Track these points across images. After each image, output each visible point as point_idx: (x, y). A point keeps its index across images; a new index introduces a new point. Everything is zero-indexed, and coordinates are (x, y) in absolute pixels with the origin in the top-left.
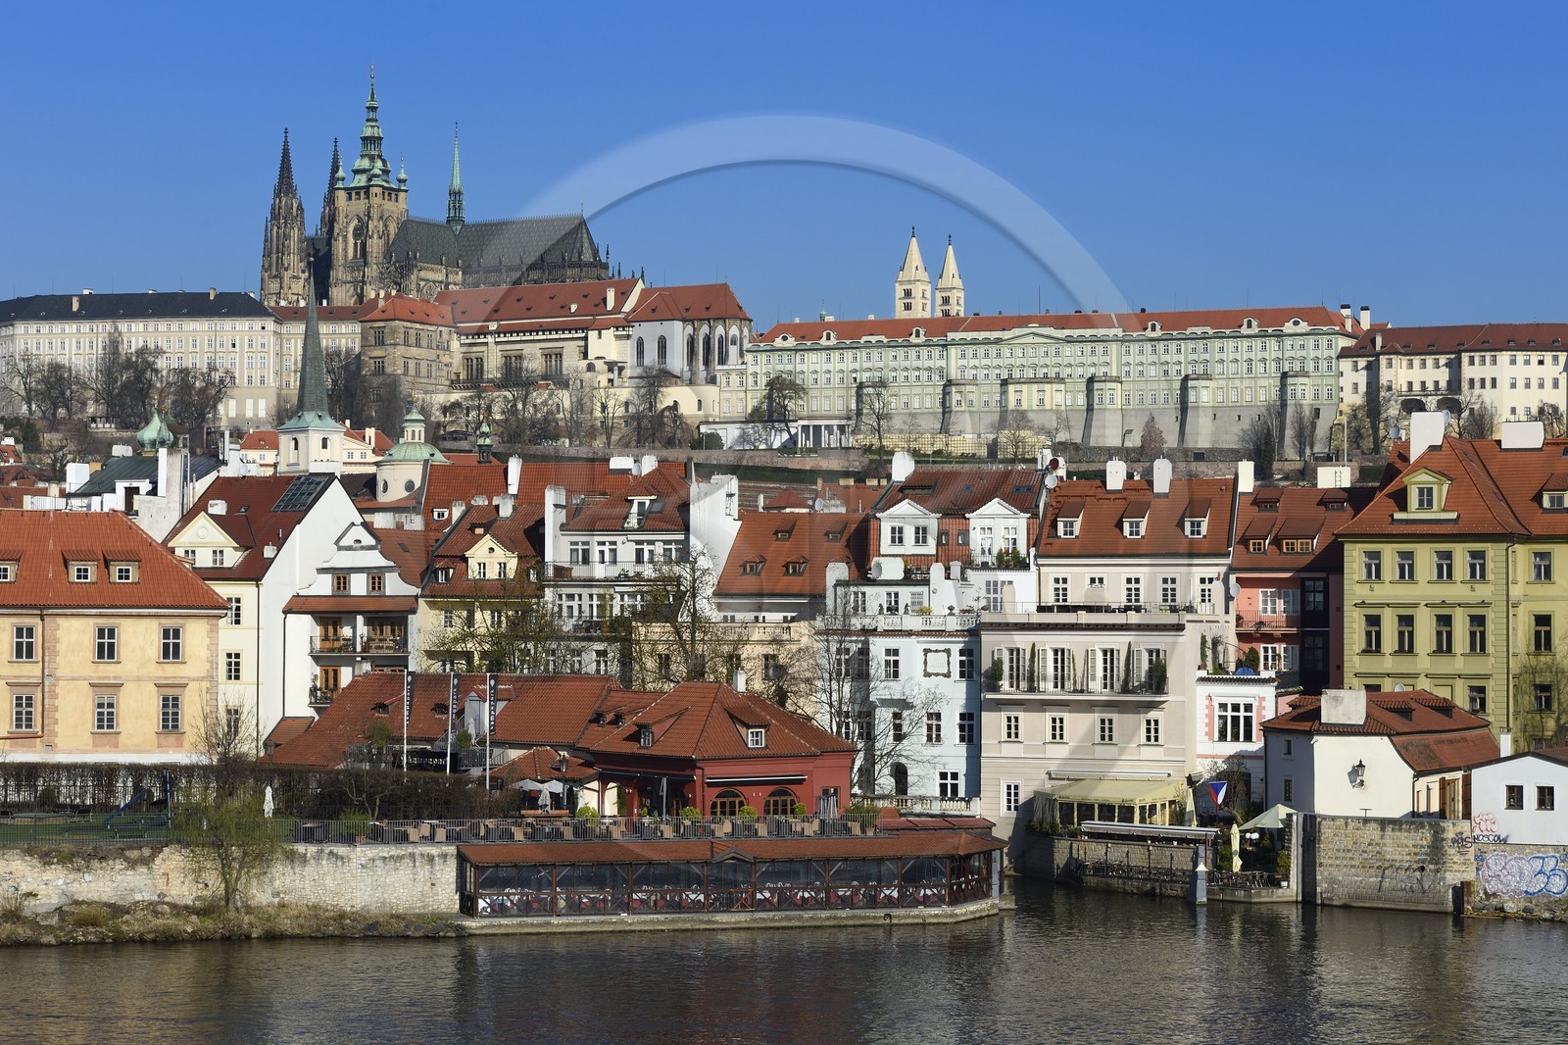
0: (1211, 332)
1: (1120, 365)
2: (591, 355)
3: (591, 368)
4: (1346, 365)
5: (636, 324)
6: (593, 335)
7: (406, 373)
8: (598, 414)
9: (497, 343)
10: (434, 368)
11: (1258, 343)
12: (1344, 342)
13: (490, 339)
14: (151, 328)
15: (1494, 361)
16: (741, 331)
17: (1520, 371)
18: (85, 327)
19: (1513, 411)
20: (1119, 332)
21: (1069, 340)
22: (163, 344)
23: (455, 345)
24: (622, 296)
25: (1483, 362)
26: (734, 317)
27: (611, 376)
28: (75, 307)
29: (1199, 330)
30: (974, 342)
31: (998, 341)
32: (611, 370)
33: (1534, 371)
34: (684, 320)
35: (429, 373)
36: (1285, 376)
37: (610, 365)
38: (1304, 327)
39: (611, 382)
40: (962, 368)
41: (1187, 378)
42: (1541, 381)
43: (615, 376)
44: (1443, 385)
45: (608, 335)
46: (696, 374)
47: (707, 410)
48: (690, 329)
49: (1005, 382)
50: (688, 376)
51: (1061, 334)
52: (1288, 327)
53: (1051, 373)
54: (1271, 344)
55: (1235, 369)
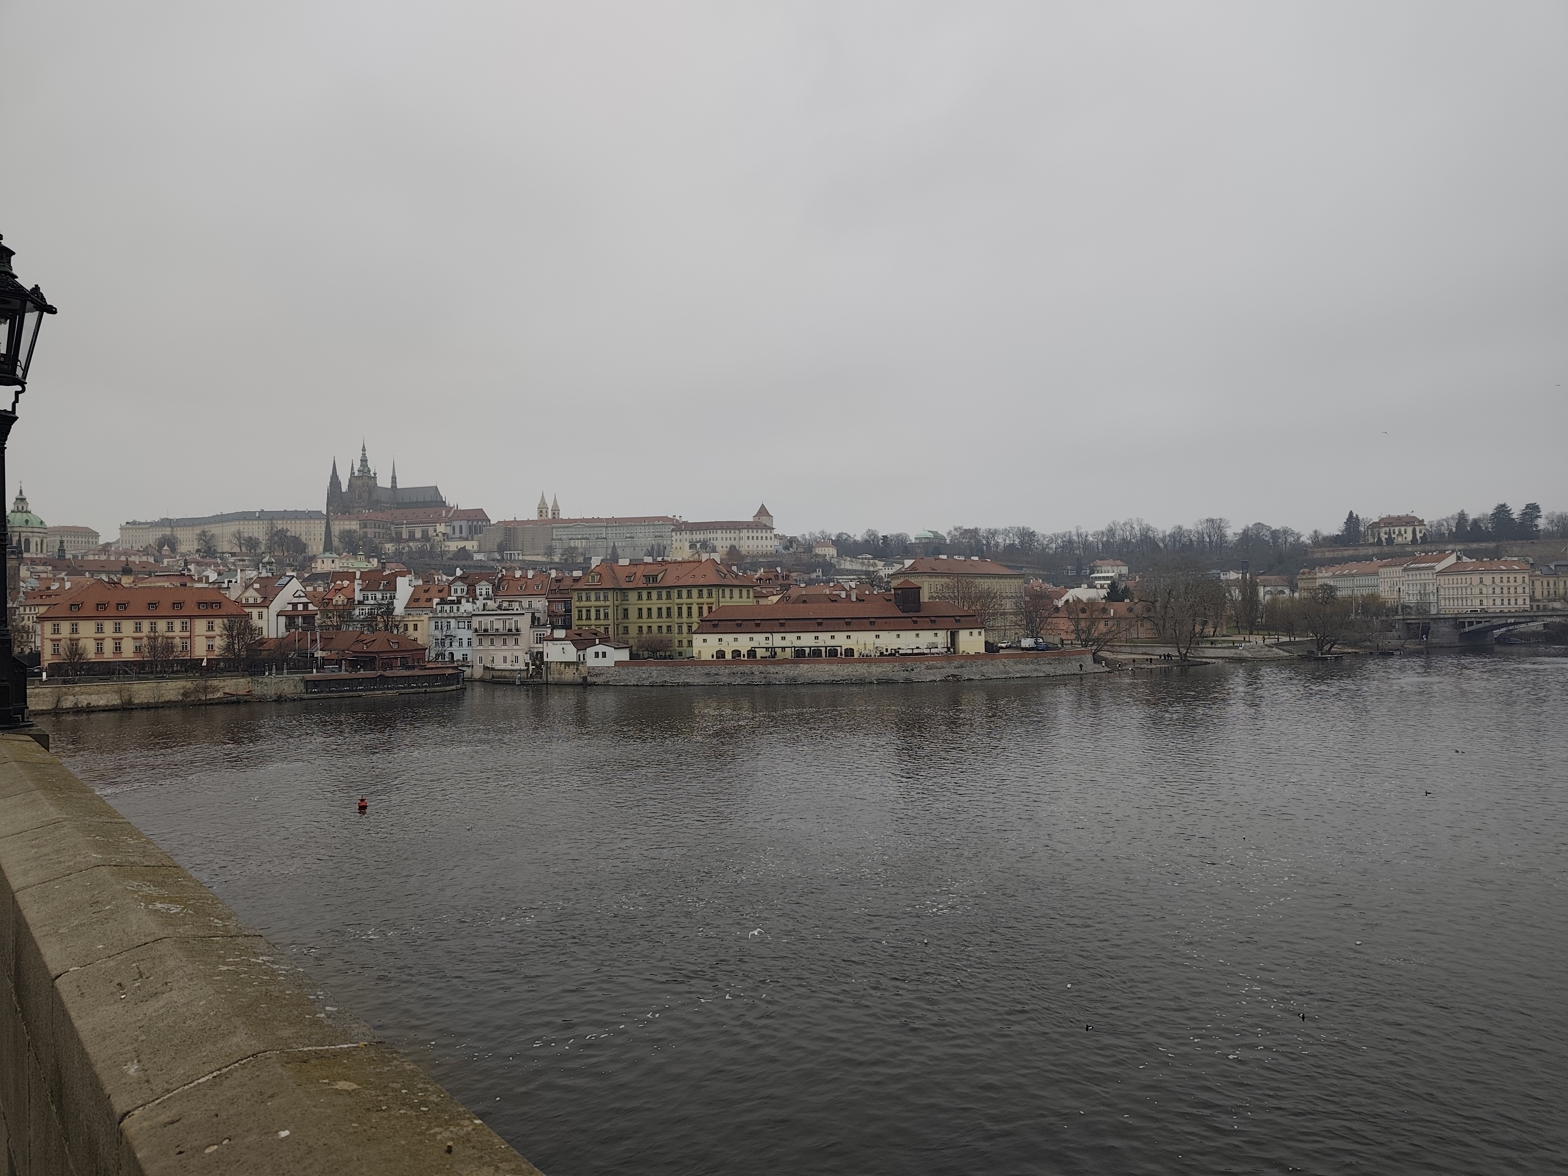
0: (633, 524)
1: (606, 534)
3: (437, 535)
4: (674, 534)
5: (452, 521)
6: (438, 525)
7: (375, 537)
8: (439, 550)
9: (406, 527)
11: (647, 528)
12: (673, 527)
13: (404, 526)
14: (285, 522)
15: (716, 533)
16: (487, 523)
17: (724, 535)
18: (261, 522)
19: (722, 547)
20: (605, 524)
21: (590, 527)
22: (289, 527)
23: (392, 528)
24: (448, 512)
25: (713, 533)
26: (484, 520)
28: (257, 515)
29: (630, 523)
30: (560, 527)
31: (568, 527)
32: (444, 536)
33: (728, 535)
34: (468, 521)
36: (656, 537)
37: (444, 534)
38: (661, 522)
39: (444, 540)
40: (556, 535)
41: (626, 538)
42: (730, 538)
43: (445, 538)
44: (702, 540)
45: (443, 525)
46: (472, 537)
47: (475, 548)
48: (470, 523)
49: (570, 539)
50: (470, 538)
51: (588, 524)
52: (657, 522)
53: (585, 536)
54: (651, 527)
55: (641, 535)
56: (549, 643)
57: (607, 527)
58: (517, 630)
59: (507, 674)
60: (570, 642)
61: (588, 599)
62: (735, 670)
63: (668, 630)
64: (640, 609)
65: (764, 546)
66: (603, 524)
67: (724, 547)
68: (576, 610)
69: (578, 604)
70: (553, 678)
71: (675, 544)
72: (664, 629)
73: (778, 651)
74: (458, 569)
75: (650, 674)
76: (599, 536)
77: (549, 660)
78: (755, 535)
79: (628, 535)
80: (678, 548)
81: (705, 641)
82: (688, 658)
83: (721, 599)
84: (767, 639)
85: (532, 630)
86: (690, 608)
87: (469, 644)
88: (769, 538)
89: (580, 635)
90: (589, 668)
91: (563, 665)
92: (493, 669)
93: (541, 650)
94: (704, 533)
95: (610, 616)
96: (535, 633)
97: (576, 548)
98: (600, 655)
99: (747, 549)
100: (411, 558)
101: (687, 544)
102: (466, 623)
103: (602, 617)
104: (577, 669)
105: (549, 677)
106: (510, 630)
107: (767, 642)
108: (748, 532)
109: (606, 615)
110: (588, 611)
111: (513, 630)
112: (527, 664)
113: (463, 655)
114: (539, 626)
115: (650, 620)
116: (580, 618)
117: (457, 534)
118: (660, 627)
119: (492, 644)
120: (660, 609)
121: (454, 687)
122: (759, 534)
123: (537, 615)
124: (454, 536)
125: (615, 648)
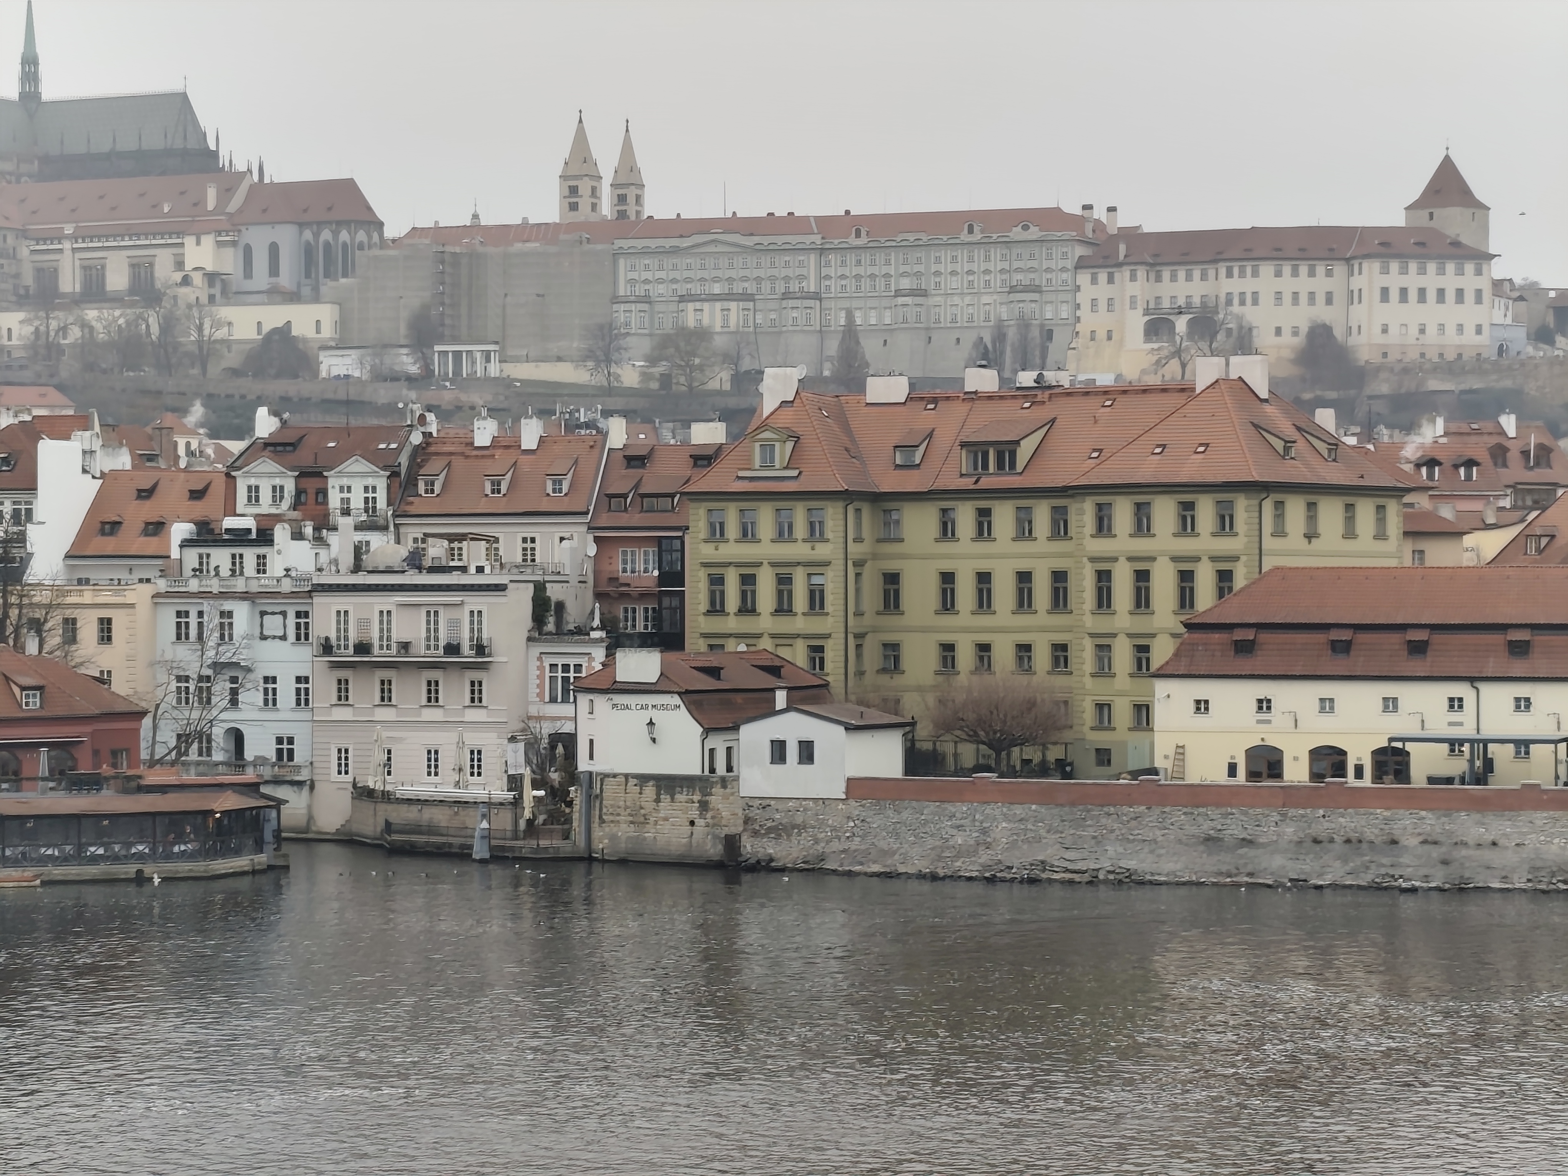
0: (925, 238)
1: (821, 278)
2: (188, 266)
3: (188, 281)
4: (1083, 278)
5: (243, 228)
6: (189, 241)
8: (194, 336)
9: (74, 250)
11: (979, 254)
12: (1080, 251)
13: (67, 245)
15: (1255, 274)
16: (370, 237)
17: (1287, 284)
19: (1278, 331)
20: (817, 239)
21: (757, 250)
23: (24, 252)
24: (226, 192)
25: (1242, 274)
26: (360, 225)
27: (212, 291)
29: (911, 237)
30: (645, 252)
31: (673, 250)
32: (211, 284)
33: (1304, 283)
34: (301, 225)
36: (1013, 290)
37: (211, 277)
38: (1034, 232)
39: (212, 298)
40: (632, 282)
41: (898, 293)
42: (1312, 296)
43: (217, 291)
44: (1197, 301)
45: (208, 241)
46: (316, 289)
47: (327, 332)
48: (308, 235)
49: (683, 299)
50: (306, 291)
51: (749, 241)
52: (1017, 233)
53: (738, 288)
54: (996, 253)
55: (954, 283)
56: (601, 702)
57: (822, 251)
58: (480, 649)
59: (440, 817)
60: (676, 700)
61: (747, 534)
62: (1322, 828)
63: (1056, 661)
64: (948, 578)
65: (1451, 330)
66: (808, 239)
67: (1287, 331)
68: (703, 574)
69: (708, 551)
70: (613, 838)
71: (1089, 321)
72: (1042, 658)
73: (1501, 754)
74: (262, 412)
75: (984, 832)
76: (794, 287)
77: (598, 766)
78: (1413, 280)
79: (906, 283)
80: (1101, 334)
81: (1201, 706)
82: (1135, 774)
83: (1269, 543)
84: (1456, 704)
85: (537, 649)
86: (1142, 576)
87: (302, 698)
88: (1469, 296)
89: (714, 672)
90: (748, 803)
91: (650, 791)
92: (387, 797)
93: (568, 728)
94: (1204, 277)
95: (832, 602)
96: (547, 661)
97: (702, 334)
98: (792, 752)
99: (1380, 339)
100: (90, 367)
101: (1137, 321)
102: (291, 620)
103: (800, 601)
104: (704, 806)
105: (597, 832)
106: (452, 649)
107: (1455, 717)
108: (1385, 271)
109: (816, 599)
110: (748, 580)
111: (466, 649)
112: (515, 782)
113: (280, 741)
114: (560, 633)
115: (984, 620)
116: (716, 608)
117: (261, 278)
118: (1024, 650)
119: (386, 697)
120: (1024, 577)
121: (242, 863)
122: (1431, 280)
123: (554, 592)
124: (249, 285)
125: (849, 728)
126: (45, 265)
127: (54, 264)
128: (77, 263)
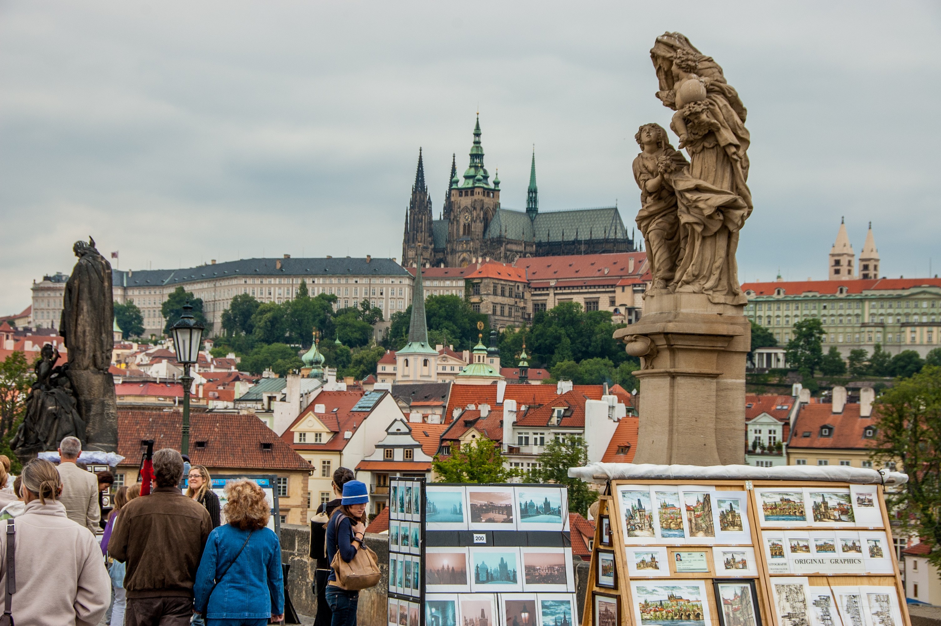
2: (617, 304)
3: (617, 311)
6: (618, 290)
10: (513, 310)
13: (551, 292)
14: (328, 282)
18: (285, 281)
22: (335, 291)
23: (527, 295)
27: (630, 317)
32: (630, 314)
35: (510, 313)
45: (629, 290)
126: (540, 302)
127: (544, 302)
128: (557, 301)
